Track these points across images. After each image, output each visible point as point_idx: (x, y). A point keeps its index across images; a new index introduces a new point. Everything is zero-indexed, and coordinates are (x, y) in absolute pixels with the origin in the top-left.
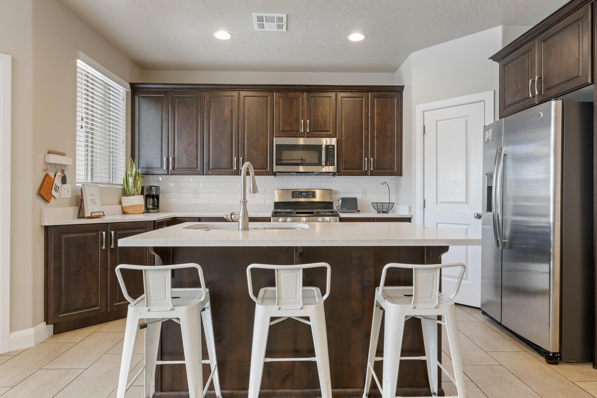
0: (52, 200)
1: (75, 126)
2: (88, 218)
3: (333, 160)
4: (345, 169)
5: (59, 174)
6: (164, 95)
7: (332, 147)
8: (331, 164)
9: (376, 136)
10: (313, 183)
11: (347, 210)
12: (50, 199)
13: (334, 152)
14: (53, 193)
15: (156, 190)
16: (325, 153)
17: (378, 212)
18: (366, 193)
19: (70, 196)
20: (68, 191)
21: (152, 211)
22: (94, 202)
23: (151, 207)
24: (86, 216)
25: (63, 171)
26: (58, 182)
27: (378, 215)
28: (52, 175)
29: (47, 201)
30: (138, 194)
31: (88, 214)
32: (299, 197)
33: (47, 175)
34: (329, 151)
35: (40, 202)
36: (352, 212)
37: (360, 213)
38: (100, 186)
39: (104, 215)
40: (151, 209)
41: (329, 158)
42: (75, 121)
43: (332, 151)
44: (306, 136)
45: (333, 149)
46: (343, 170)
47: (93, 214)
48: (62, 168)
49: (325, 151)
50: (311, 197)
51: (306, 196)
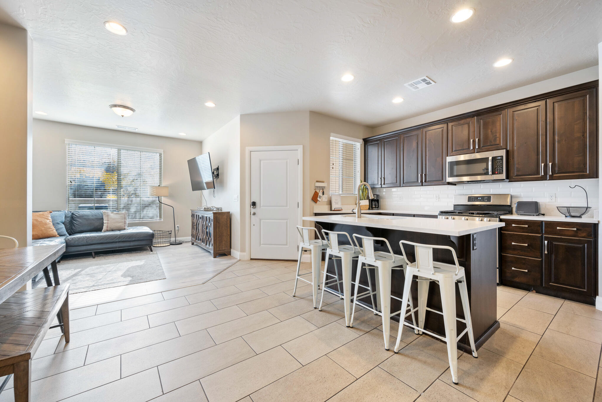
0: (318, 202)
1: (329, 168)
2: (333, 210)
3: (501, 169)
4: (517, 176)
5: (321, 191)
6: (379, 142)
7: (500, 158)
8: (499, 173)
9: (558, 140)
10: (491, 190)
11: (524, 213)
12: (317, 202)
13: (502, 161)
14: (318, 199)
15: (377, 197)
16: (491, 164)
17: (566, 216)
18: (556, 197)
19: (327, 200)
20: (326, 198)
21: (375, 209)
22: (337, 203)
23: (374, 206)
24: (332, 210)
25: (323, 190)
26: (320, 194)
27: (566, 219)
28: (318, 191)
29: (316, 202)
30: (365, 199)
31: (333, 209)
32: (475, 201)
33: (316, 192)
34: (498, 162)
35: (313, 203)
36: (531, 215)
37: (545, 216)
38: (341, 195)
39: (342, 210)
40: (374, 208)
41: (498, 167)
42: (329, 165)
43: (500, 161)
44: (476, 152)
45: (502, 159)
46: (515, 176)
47: (335, 209)
48: (323, 188)
49: (491, 162)
50: (486, 201)
51: (482, 200)
